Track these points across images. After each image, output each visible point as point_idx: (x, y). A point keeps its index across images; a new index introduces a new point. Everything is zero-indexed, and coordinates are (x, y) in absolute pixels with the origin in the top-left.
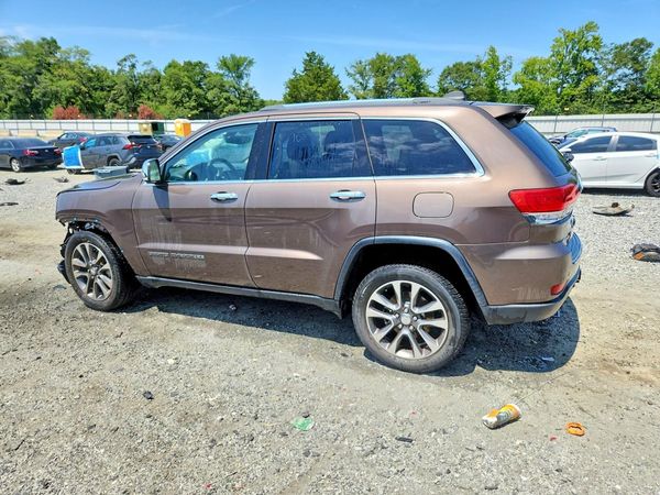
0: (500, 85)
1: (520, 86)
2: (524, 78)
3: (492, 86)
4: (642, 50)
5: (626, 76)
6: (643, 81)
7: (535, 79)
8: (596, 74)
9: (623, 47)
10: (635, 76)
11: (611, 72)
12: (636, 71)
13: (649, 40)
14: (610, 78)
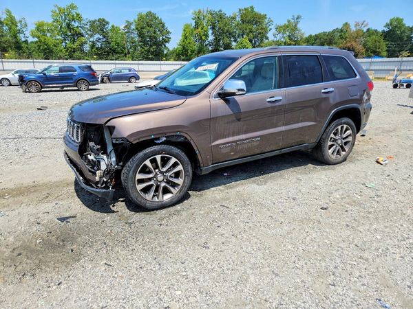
0: (22, 37)
1: (36, 39)
2: (38, 34)
3: (16, 37)
4: (104, 25)
5: (100, 39)
6: (109, 43)
7: (45, 35)
8: (83, 36)
9: (94, 22)
10: (104, 40)
11: (91, 36)
12: (104, 37)
13: (107, 20)
14: (91, 39)
